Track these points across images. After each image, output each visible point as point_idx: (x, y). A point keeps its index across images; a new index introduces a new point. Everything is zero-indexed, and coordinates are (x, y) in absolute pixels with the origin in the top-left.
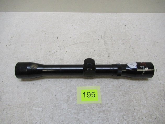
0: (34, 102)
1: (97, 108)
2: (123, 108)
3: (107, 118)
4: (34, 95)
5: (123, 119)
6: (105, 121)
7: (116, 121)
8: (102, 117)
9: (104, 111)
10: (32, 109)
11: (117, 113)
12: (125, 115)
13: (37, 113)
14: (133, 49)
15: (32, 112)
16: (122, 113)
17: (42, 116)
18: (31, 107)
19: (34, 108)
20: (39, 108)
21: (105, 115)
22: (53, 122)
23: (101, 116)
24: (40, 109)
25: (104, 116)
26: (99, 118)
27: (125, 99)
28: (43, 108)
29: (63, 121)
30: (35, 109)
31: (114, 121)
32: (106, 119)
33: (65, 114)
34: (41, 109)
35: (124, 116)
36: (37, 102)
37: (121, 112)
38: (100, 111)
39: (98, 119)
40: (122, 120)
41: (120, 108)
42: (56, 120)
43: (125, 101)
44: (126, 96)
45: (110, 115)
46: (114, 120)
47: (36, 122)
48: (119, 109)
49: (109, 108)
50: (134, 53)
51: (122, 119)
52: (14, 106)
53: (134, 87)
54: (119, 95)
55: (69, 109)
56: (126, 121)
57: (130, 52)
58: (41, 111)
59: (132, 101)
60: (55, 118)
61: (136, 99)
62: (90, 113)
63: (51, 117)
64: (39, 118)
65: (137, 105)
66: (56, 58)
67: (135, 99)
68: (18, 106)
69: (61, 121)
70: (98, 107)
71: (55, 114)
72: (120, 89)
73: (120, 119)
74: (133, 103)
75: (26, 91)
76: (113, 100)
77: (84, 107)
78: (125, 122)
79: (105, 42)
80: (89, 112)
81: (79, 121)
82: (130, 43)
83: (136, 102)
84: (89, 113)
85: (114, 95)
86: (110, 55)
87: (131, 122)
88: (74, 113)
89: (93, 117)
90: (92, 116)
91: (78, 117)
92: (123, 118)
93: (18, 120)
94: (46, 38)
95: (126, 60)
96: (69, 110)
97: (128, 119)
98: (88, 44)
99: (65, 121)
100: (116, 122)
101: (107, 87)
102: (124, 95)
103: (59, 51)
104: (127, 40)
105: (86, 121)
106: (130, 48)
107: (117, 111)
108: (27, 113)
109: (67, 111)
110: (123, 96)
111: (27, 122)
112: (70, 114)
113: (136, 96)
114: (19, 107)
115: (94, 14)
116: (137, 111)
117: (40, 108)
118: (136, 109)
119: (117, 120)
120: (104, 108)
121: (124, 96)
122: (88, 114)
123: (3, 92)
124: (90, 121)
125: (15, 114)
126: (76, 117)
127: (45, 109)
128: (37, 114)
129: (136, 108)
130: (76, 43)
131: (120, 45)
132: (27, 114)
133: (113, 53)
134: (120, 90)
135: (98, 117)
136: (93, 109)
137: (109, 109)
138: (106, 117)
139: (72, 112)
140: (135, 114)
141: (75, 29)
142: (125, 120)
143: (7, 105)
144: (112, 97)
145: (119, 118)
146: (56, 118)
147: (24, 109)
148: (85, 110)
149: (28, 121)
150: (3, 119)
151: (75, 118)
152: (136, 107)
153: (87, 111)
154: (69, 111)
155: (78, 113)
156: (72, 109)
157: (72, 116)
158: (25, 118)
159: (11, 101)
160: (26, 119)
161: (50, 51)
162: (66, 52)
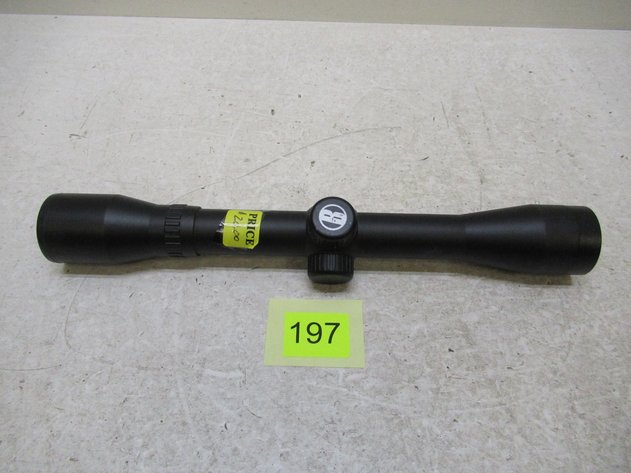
0: (209, 349)
1: (465, 372)
2: (564, 370)
3: (508, 410)
4: (201, 322)
5: (570, 413)
6: (500, 421)
7: (545, 420)
8: (486, 406)
9: (491, 382)
10: (200, 376)
11: (546, 390)
12: (575, 398)
13: (222, 390)
14: (572, 156)
15: (200, 386)
16: (564, 391)
17: (246, 403)
18: (197, 367)
19: (208, 372)
20: (227, 371)
21: (499, 396)
22: (294, 425)
23: (484, 400)
24: (232, 374)
25: (495, 400)
26: (478, 410)
27: (569, 339)
28: (244, 372)
29: (333, 422)
30: (213, 377)
31: (536, 421)
32: (504, 412)
33: (337, 392)
34: (239, 374)
35: (576, 403)
36: (218, 347)
37: (557, 387)
38: (478, 382)
39: (471, 414)
40: (567, 416)
41: (555, 373)
42: (303, 419)
43: (570, 344)
44: (570, 328)
45: (517, 398)
46: (538, 417)
47: (223, 425)
48: (551, 376)
49: (512, 372)
50: (576, 170)
51: (565, 411)
52: (124, 366)
53: (598, 292)
54: (544, 324)
55: (352, 373)
56: (584, 418)
57: (564, 167)
58: (238, 381)
59: (598, 345)
60: (298, 410)
61: (612, 337)
62: (437, 391)
63: (281, 407)
64: (232, 408)
65: (620, 360)
66: (276, 185)
67: (609, 338)
68: (144, 365)
69: (325, 420)
70: (468, 369)
71: (296, 394)
72: (542, 301)
73: (560, 411)
74: (601, 351)
75: (166, 309)
76: (522, 341)
77: (412, 367)
78: (581, 422)
79: (458, 129)
80: (435, 386)
81: (396, 421)
82: (556, 136)
83: (612, 347)
84: (431, 389)
85: (524, 322)
86: (489, 177)
87: (604, 425)
88: (371, 389)
89: (451, 403)
90: (448, 401)
91: (393, 406)
92: (573, 408)
93: (149, 419)
94: (228, 112)
95: (553, 196)
96: (351, 377)
97: (593, 412)
98: (393, 134)
99: (340, 421)
100: (547, 423)
101: (490, 293)
102: (562, 322)
103: (286, 159)
104: (543, 124)
105: (425, 422)
106: (557, 151)
107: (544, 384)
108: (181, 390)
109: (344, 381)
110: (558, 327)
111: (184, 424)
112: (356, 393)
113: (609, 325)
114: (146, 368)
115: (403, 31)
116: (624, 382)
117: (234, 370)
118: (617, 374)
119: (548, 417)
120: (490, 372)
121: (563, 328)
122: (430, 393)
123: (76, 312)
124: (442, 422)
125: (132, 393)
126: (384, 404)
127: (252, 374)
128: (223, 394)
129: (618, 372)
130: (347, 132)
131: (521, 139)
132: (181, 396)
133: (497, 167)
134: (545, 305)
135: (474, 406)
136: (449, 374)
137: (511, 374)
138: (501, 404)
139: (367, 386)
140: (617, 394)
141: (335, 80)
142: (582, 416)
143: (94, 358)
144: (517, 330)
145: (557, 409)
146: (302, 410)
147: (167, 376)
148: (417, 379)
149: (189, 421)
150: (85, 415)
151: (382, 409)
152: (617, 369)
153: (423, 383)
154: (354, 382)
155: (392, 392)
156: (362, 375)
157: (367, 401)
158: (176, 411)
159: (109, 345)
160: (182, 412)
161: (247, 160)
162: (313, 162)
